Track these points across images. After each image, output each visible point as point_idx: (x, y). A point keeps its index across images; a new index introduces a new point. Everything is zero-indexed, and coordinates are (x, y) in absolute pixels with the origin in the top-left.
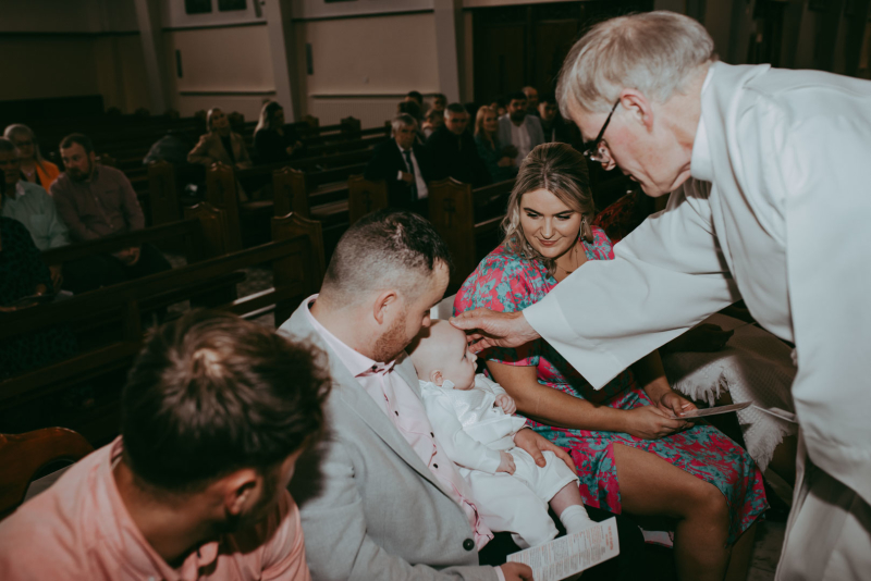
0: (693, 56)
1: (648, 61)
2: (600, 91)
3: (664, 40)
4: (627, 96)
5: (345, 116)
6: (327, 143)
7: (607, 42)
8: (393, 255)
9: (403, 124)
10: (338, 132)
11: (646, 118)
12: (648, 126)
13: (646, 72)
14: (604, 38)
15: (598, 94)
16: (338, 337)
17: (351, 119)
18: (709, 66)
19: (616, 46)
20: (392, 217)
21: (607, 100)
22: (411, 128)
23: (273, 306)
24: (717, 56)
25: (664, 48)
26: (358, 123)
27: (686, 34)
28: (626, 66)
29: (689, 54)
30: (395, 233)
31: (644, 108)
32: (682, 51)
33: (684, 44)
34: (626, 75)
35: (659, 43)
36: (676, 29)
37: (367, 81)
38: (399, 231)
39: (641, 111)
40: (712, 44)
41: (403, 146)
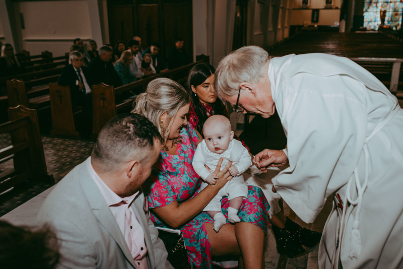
0: (262, 61)
1: (245, 70)
2: (232, 87)
3: (248, 60)
4: (243, 86)
5: (44, 51)
6: (35, 65)
7: (227, 67)
8: (131, 143)
9: (76, 57)
10: (41, 59)
11: (253, 91)
12: (254, 94)
13: (247, 74)
14: (226, 66)
15: (232, 89)
16: (107, 184)
17: (47, 52)
18: (269, 63)
19: (231, 68)
20: (126, 119)
21: (236, 90)
22: (80, 58)
23: (12, 155)
24: (270, 57)
25: (250, 63)
26: (51, 54)
27: (256, 54)
28: (238, 75)
29: (260, 61)
30: (130, 131)
31: (251, 88)
32: (257, 62)
33: (256, 58)
34: (239, 78)
35: (247, 62)
36: (251, 53)
37: (55, 33)
38: (131, 129)
39: (250, 89)
40: (266, 53)
41: (76, 68)
